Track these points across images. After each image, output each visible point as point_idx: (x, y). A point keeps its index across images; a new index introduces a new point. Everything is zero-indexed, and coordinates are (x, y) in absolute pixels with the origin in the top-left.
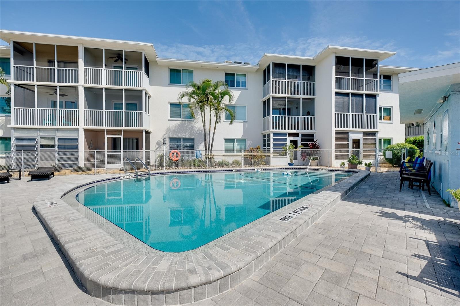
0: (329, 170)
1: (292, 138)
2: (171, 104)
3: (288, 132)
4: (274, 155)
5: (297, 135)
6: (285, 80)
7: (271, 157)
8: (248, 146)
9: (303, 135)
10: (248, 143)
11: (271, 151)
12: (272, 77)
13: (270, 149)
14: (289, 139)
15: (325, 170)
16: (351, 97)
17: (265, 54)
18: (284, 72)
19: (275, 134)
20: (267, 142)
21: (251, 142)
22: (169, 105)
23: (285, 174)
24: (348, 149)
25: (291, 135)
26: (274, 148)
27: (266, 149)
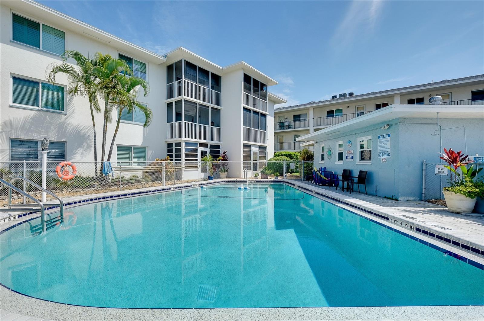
0: (257, 181)
1: (202, 149)
2: (14, 78)
3: (199, 142)
4: (187, 167)
5: (206, 145)
6: (196, 83)
7: (183, 170)
8: (150, 157)
9: (212, 146)
10: (149, 153)
11: (183, 163)
12: (184, 77)
13: (181, 161)
14: (200, 149)
15: (254, 182)
16: (253, 113)
17: (181, 47)
18: (195, 74)
19: (187, 144)
20: (175, 152)
21: (152, 152)
22: (11, 80)
23: (243, 189)
24: (250, 161)
25: (202, 145)
26: (186, 160)
27: (173, 161)
